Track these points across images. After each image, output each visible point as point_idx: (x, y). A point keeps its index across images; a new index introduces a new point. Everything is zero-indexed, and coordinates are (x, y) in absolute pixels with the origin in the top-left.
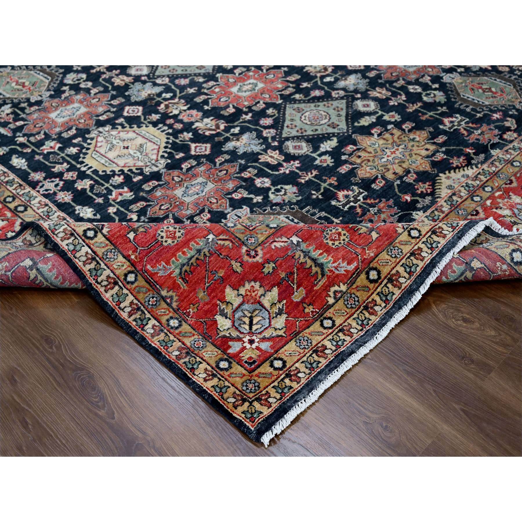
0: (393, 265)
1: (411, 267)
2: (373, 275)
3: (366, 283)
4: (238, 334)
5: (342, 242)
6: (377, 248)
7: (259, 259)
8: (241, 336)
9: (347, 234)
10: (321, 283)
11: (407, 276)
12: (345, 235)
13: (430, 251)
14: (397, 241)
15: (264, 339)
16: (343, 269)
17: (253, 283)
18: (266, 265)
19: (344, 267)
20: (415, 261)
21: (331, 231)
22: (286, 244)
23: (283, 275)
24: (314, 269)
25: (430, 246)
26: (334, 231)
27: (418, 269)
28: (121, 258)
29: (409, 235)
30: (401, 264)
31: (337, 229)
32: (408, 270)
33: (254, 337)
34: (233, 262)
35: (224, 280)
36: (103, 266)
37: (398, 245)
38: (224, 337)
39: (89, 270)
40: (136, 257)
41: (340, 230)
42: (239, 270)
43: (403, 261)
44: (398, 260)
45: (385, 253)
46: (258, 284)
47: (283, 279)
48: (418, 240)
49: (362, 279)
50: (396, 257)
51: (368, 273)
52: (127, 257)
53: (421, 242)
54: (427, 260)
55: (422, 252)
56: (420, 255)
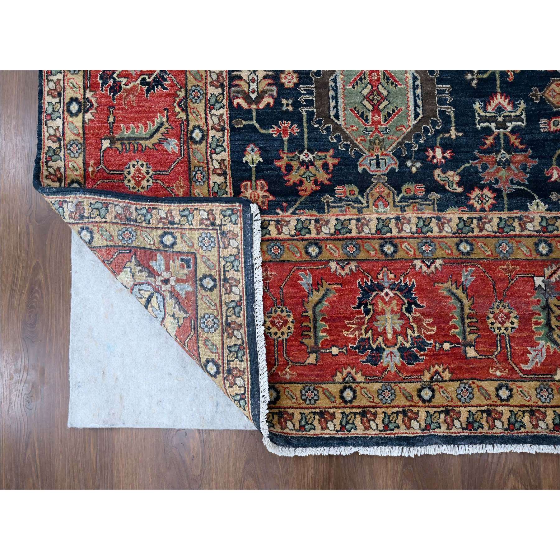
0: (294, 405)
1: (307, 423)
5: (279, 334)
6: (299, 375)
9: (292, 330)
11: (297, 426)
12: (289, 328)
13: (338, 428)
14: (323, 386)
20: (316, 423)
21: (282, 311)
25: (344, 423)
26: (285, 314)
27: (312, 432)
28: (80, 161)
29: (342, 391)
30: (302, 411)
31: (289, 316)
32: (303, 423)
36: (62, 154)
37: (320, 390)
39: (49, 147)
40: (93, 172)
41: (290, 319)
43: (307, 411)
44: (303, 405)
45: (300, 386)
48: (343, 404)
50: (305, 400)
52: (86, 164)
53: (341, 410)
54: (326, 434)
55: (332, 421)
56: (326, 421)
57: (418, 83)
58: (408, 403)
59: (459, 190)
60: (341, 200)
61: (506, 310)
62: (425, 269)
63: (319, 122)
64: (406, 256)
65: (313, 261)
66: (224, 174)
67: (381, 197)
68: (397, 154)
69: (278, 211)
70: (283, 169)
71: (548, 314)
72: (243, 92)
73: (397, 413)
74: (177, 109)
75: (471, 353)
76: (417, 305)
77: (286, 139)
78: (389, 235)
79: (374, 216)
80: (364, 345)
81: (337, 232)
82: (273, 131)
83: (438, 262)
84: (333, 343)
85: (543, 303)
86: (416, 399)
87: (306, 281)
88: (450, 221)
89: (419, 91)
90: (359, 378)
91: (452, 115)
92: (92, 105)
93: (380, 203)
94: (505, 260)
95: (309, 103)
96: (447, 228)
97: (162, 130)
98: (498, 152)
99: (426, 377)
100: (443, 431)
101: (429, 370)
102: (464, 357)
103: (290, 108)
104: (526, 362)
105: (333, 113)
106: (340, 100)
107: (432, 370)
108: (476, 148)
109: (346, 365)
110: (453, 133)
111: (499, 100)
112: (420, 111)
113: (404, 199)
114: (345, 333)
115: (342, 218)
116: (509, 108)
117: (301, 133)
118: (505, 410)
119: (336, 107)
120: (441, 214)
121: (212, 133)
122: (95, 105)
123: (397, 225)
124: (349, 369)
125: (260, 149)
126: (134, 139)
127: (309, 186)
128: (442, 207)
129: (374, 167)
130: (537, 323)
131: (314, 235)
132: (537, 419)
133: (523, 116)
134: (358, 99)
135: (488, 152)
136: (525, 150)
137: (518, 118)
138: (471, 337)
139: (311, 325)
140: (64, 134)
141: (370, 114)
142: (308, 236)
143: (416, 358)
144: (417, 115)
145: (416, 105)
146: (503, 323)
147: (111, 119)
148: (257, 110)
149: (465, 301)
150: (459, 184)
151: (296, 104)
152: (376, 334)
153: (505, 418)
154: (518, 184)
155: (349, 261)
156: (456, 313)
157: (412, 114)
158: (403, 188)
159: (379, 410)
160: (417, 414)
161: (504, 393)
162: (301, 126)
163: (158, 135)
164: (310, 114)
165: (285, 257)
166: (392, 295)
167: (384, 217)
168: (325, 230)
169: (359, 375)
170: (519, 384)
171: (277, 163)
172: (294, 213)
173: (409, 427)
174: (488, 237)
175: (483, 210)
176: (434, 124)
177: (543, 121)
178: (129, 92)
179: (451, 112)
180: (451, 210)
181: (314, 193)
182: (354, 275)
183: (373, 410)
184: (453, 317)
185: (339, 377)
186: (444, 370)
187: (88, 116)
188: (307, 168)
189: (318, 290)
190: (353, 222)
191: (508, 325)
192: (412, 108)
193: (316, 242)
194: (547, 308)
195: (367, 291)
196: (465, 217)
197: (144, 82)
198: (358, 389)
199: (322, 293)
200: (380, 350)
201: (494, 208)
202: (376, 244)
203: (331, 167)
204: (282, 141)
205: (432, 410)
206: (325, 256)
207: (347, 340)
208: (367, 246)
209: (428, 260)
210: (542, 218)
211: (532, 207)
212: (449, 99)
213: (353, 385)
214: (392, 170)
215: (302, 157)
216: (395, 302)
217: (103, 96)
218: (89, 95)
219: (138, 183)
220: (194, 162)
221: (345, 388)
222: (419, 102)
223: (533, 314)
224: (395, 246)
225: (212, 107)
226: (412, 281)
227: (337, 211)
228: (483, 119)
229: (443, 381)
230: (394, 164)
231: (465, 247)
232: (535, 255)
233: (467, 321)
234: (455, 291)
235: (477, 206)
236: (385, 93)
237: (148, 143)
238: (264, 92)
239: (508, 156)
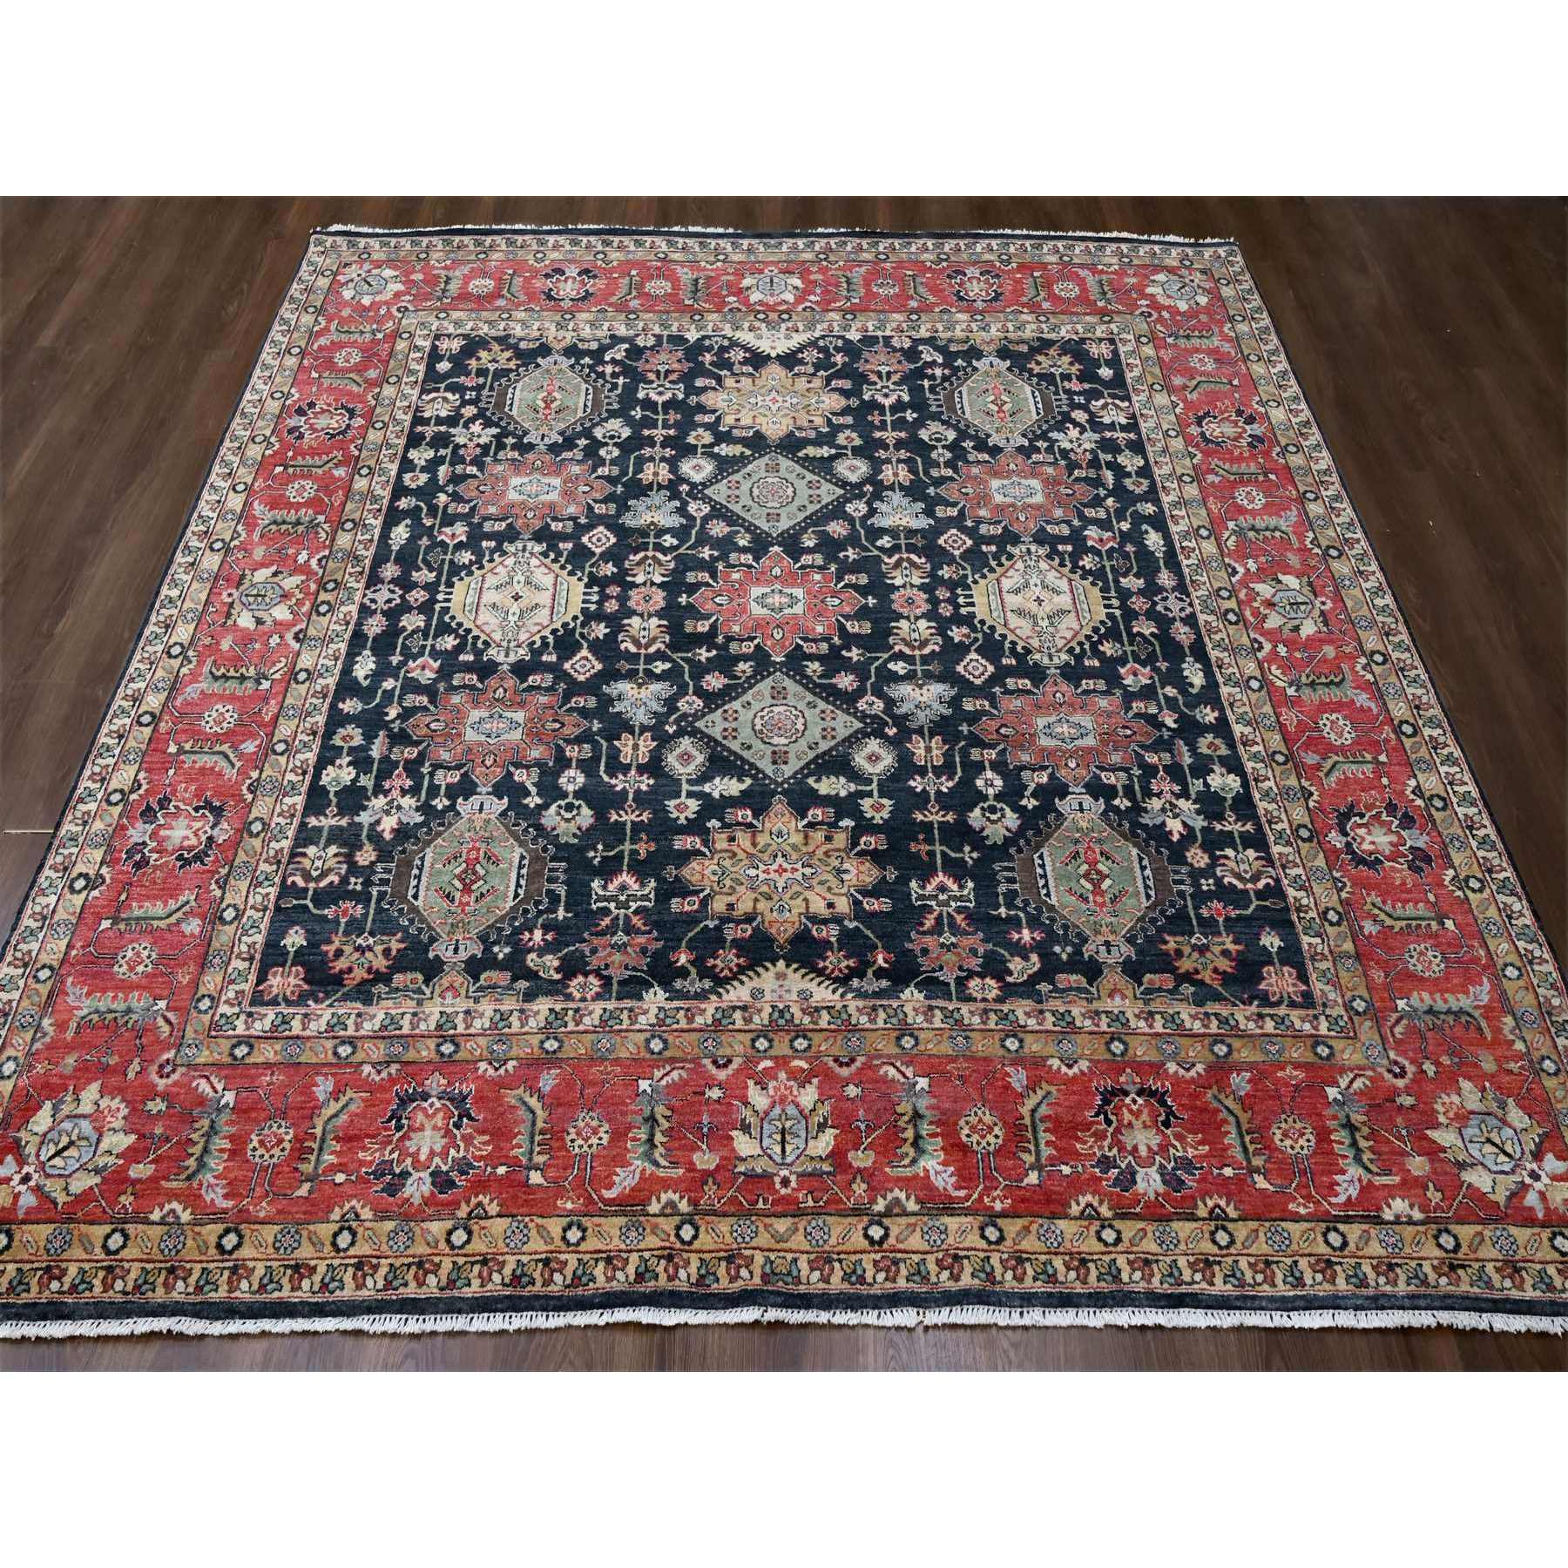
0: (261, 1256)
1: (271, 1281)
2: (230, 1241)
3: (213, 1240)
4: (33, 1152)
5: (266, 1157)
6: (279, 1212)
7: (161, 1083)
8: (32, 1159)
9: (286, 1152)
10: (174, 1184)
11: (255, 1287)
12: (283, 1149)
13: (316, 1288)
14: (311, 1227)
15: (38, 1189)
16: (212, 1195)
17: (123, 1106)
18: (158, 1100)
19: (216, 1197)
20: (285, 1281)
21: (280, 1126)
22: (212, 1094)
23: (158, 1131)
24: (192, 1162)
25: (327, 1280)
26: (282, 1130)
27: (276, 1294)
29: (336, 1235)
30: (270, 1264)
31: (287, 1133)
32: (265, 1281)
33: (36, 1176)
34: (137, 1060)
35: (106, 1070)
36: (41, 935)
37: (305, 1233)
38: (17, 1141)
40: (76, 956)
41: (288, 1138)
42: (131, 1075)
43: (275, 1264)
44: (274, 1256)
45: (276, 1228)
46: (124, 1111)
47: (152, 1136)
48: (332, 1254)
49: (211, 1231)
50: (277, 1249)
51: (227, 1231)
52: (70, 947)
53: (328, 1262)
54: (297, 1297)
55: (309, 1277)
56: (302, 1277)
57: (526, 862)
58: (429, 1251)
59: (557, 977)
60: (397, 990)
61: (595, 1123)
62: (491, 1071)
63: (391, 904)
64: (469, 1057)
65: (341, 1062)
66: (251, 959)
67: (451, 987)
68: (483, 938)
69: (310, 1002)
70: (331, 955)
71: (652, 1128)
72: (303, 870)
73: (409, 1266)
74: (214, 886)
75: (536, 1178)
76: (470, 1118)
77: (343, 920)
78: (452, 1032)
79: (437, 1010)
80: (382, 1170)
81: (384, 1027)
82: (329, 912)
83: (511, 1065)
84: (340, 1168)
85: (647, 1113)
86: (443, 1245)
87: (323, 1087)
88: (538, 1013)
89: (524, 871)
90: (366, 1214)
91: (563, 893)
92: (104, 881)
93: (449, 994)
94: (603, 1059)
95: (384, 882)
96: (532, 1023)
97: (187, 908)
98: (614, 933)
99: (462, 1212)
100: (474, 1290)
101: (468, 1202)
102: (525, 1184)
103: (359, 888)
104: (610, 1187)
105: (411, 892)
106: (424, 879)
107: (474, 1201)
108: (587, 929)
109: (350, 1197)
110: (561, 913)
111: (625, 878)
112: (521, 892)
113: (481, 989)
114: (361, 1155)
115: (393, 1012)
116: (636, 887)
117: (366, 915)
118: (572, 1259)
119: (417, 887)
120: (526, 1006)
121: (249, 912)
122: (108, 881)
123: (465, 1020)
124: (354, 1202)
125: (307, 931)
126: (145, 919)
127: (359, 974)
128: (529, 996)
129: (450, 953)
130: (634, 1139)
131: (351, 1032)
132: (615, 1269)
133: (652, 896)
134: (446, 878)
135: (602, 933)
136: (649, 932)
137: (645, 898)
138: (540, 1159)
139: (315, 1146)
140: (54, 911)
141: (458, 895)
142: (342, 1033)
143: (452, 1184)
144: (516, 895)
145: (518, 885)
146: (586, 1140)
147: (123, 897)
148: (315, 890)
149: (539, 1112)
150: (557, 970)
151: (368, 883)
152: (404, 1154)
153: (569, 1271)
154: (634, 969)
155: (388, 1063)
156: (524, 1128)
157: (511, 895)
158: (482, 977)
159: (383, 1261)
160: (438, 1265)
161: (574, 1235)
162: (367, 907)
163: (179, 915)
164: (382, 895)
165: (302, 1059)
166: (438, 1105)
167: (449, 1010)
168: (367, 1026)
169: (367, 1209)
170: (596, 1220)
171: (324, 948)
172: (331, 1006)
173: (421, 1284)
174: (586, 1032)
175: (583, 999)
176: (537, 903)
177: (674, 900)
178: (156, 868)
179: (562, 890)
180: (541, 999)
181: (364, 982)
182: (392, 1080)
183: (374, 1261)
184: (519, 1133)
185: (336, 1214)
186: (491, 1200)
187: (95, 893)
188: (363, 953)
189: (337, 1100)
190: (408, 1017)
191: (594, 1141)
192: (512, 888)
193: (351, 1041)
194: (652, 1120)
195: (405, 1101)
196: (558, 1007)
197: (180, 858)
198: (360, 1230)
199: (340, 1104)
200: (405, 1175)
201: (598, 997)
202: (432, 1043)
203: (394, 953)
204: (338, 923)
205: (461, 1260)
206: (360, 1056)
207: (362, 1163)
208: (418, 1045)
209: (498, 1061)
210: (660, 1009)
211: (648, 996)
212: (562, 877)
213: (354, 1224)
214: (473, 957)
215: (360, 941)
216: (441, 1115)
217: (122, 872)
218: (104, 870)
219: (131, 969)
220: (215, 944)
221: (341, 1229)
222: (523, 882)
223: (629, 1129)
224: (457, 1045)
225: (260, 884)
226: (469, 1088)
227: (390, 1003)
228: (600, 899)
229: (488, 1217)
230: (477, 950)
231: (551, 1045)
232: (644, 1054)
233: (538, 1138)
234: (527, 1099)
235: (578, 996)
236: (482, 872)
237: (162, 924)
238: (330, 870)
239: (625, 939)
